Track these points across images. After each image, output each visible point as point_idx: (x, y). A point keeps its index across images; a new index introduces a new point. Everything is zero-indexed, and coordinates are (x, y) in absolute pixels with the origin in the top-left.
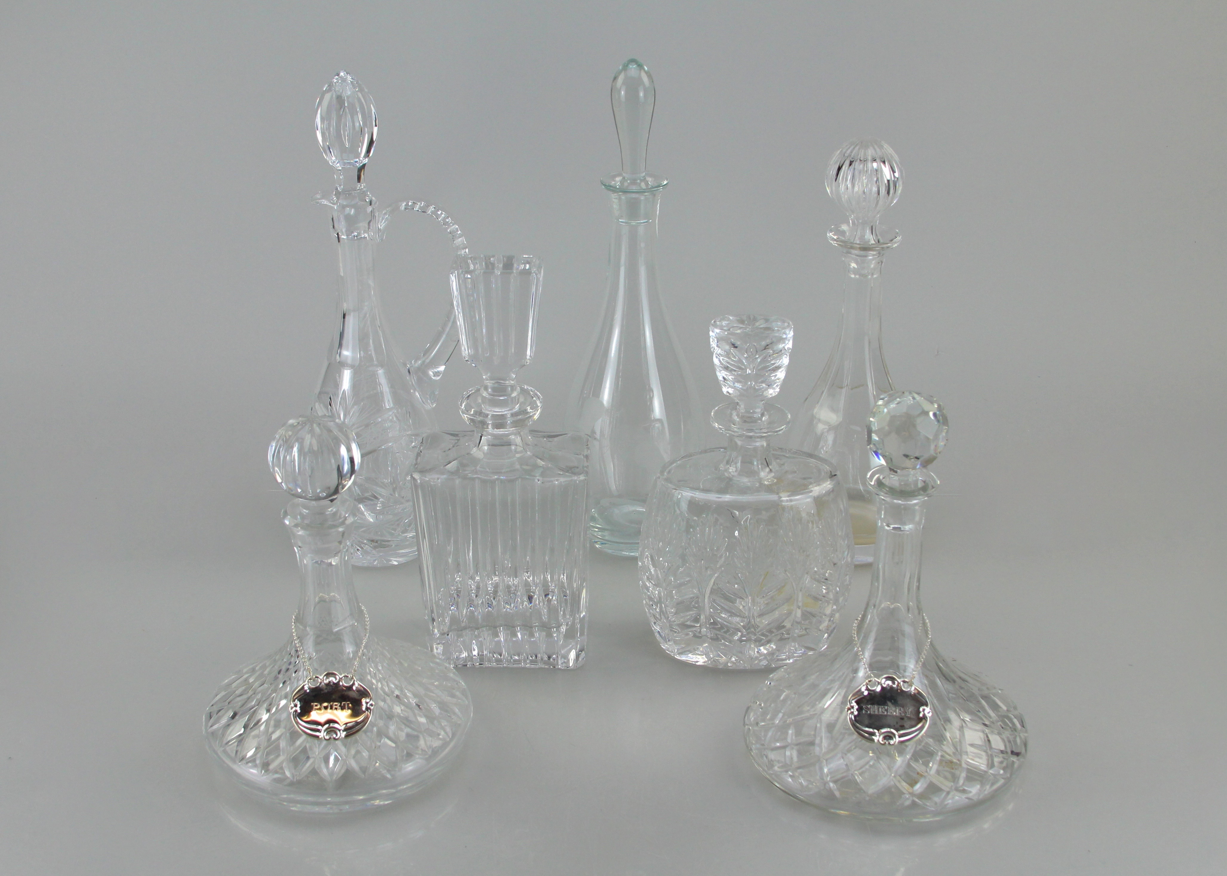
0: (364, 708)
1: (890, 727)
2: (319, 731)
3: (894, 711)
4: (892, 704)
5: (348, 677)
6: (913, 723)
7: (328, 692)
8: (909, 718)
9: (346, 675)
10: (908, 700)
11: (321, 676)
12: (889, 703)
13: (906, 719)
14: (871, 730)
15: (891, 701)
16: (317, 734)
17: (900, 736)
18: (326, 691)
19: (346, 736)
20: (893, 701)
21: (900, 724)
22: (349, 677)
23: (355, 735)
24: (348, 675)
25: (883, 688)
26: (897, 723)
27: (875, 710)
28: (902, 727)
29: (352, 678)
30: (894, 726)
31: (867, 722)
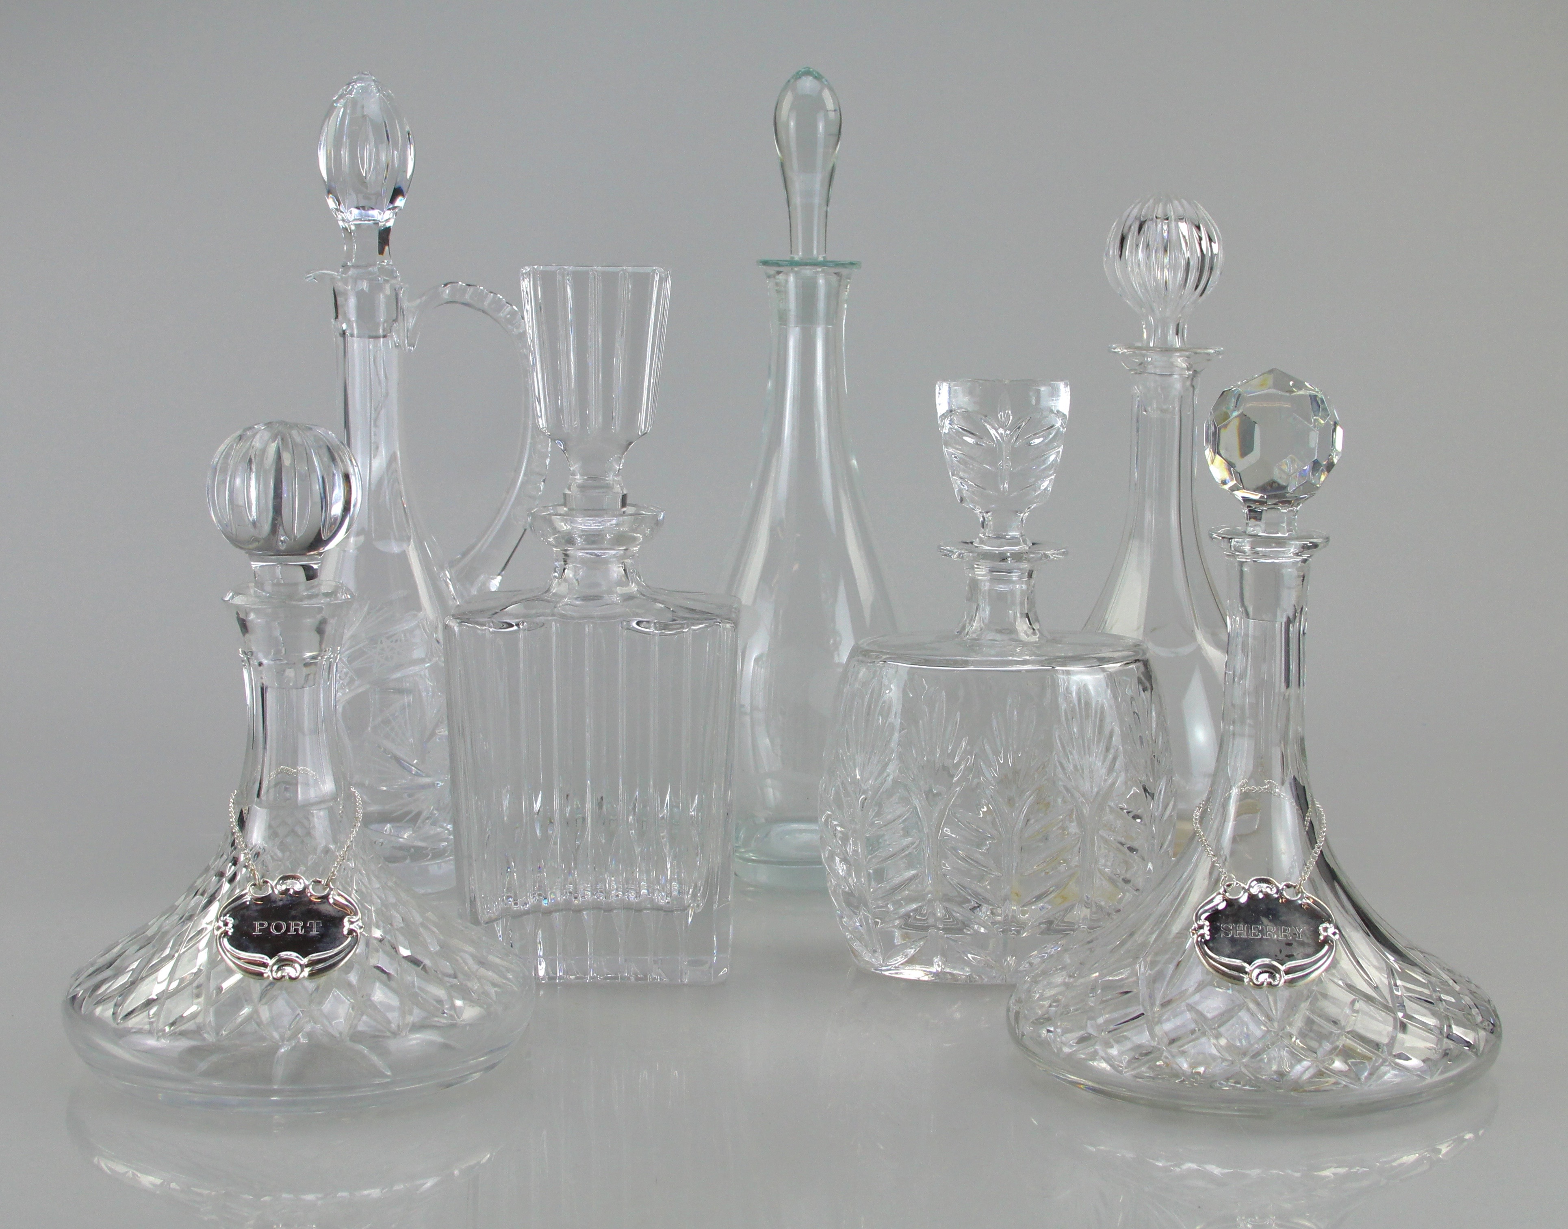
0: (345, 932)
1: (1267, 956)
2: (265, 965)
3: (1273, 933)
4: (1270, 921)
5: (320, 882)
6: (1309, 950)
7: (284, 905)
8: (1302, 944)
9: (318, 879)
10: (1297, 915)
11: (273, 880)
12: (1265, 920)
13: (1295, 944)
14: (1237, 962)
15: (1268, 917)
16: (262, 969)
17: (1287, 972)
18: (281, 903)
19: (312, 975)
20: (1270, 917)
21: (1285, 953)
22: (323, 883)
23: (328, 973)
24: (320, 880)
25: (1252, 897)
26: (1281, 951)
27: (1241, 931)
28: (1290, 957)
29: (327, 885)
30: (1276, 956)
31: (1227, 950)
